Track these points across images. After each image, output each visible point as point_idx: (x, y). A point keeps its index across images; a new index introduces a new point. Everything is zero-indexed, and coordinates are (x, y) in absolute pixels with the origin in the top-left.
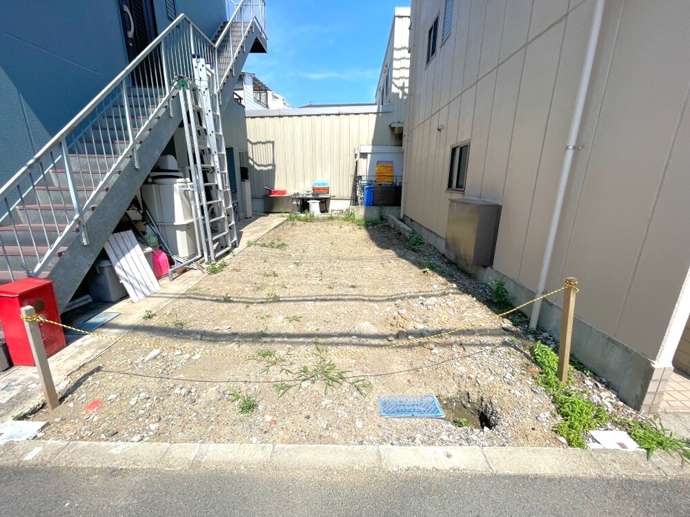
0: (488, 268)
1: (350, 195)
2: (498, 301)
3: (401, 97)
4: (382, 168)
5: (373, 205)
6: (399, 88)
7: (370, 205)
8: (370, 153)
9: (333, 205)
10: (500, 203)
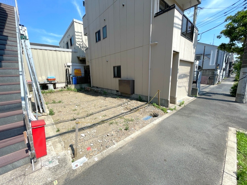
0: (133, 94)
1: (65, 81)
2: (140, 100)
3: (80, 47)
4: (77, 71)
5: (77, 84)
6: (79, 45)
7: (76, 84)
8: (71, 66)
9: (57, 85)
10: (134, 79)
